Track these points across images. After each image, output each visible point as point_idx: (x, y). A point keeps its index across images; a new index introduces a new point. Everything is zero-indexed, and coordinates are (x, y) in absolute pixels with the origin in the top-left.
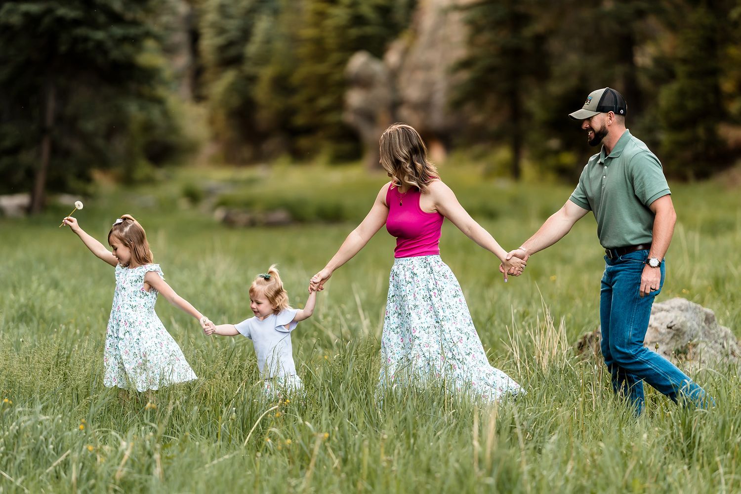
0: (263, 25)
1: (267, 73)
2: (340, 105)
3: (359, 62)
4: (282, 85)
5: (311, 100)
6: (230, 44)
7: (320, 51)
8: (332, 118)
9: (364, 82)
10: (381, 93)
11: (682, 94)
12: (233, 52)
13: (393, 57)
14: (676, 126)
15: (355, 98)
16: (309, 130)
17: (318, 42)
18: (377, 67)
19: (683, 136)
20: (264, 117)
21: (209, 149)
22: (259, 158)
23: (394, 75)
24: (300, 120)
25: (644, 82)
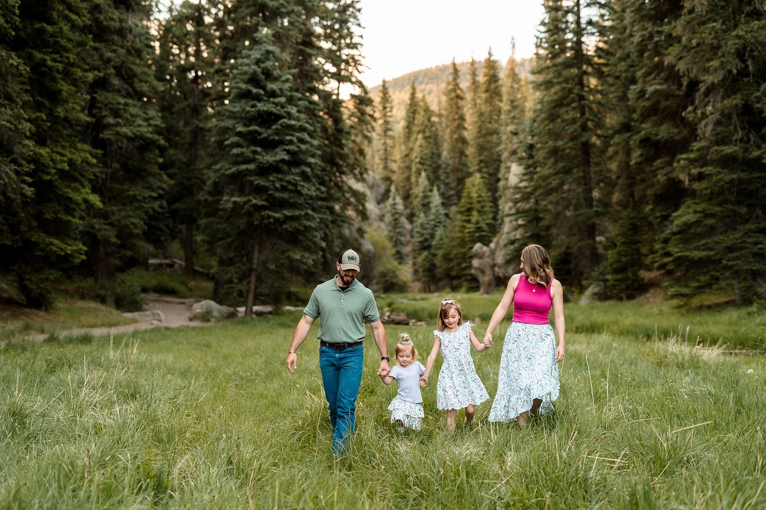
0: (439, 232)
1: (440, 253)
2: (470, 267)
3: (478, 246)
4: (447, 258)
5: (459, 264)
6: (426, 240)
7: (463, 243)
8: (467, 272)
9: (480, 256)
10: (487, 260)
11: (619, 254)
12: (426, 244)
13: (492, 245)
14: (616, 271)
15: (476, 263)
16: (458, 277)
17: (462, 239)
18: (485, 248)
19: (620, 276)
20: (439, 271)
21: (417, 285)
22: (439, 289)
23: (493, 253)
24: (453, 273)
25: (601, 250)
